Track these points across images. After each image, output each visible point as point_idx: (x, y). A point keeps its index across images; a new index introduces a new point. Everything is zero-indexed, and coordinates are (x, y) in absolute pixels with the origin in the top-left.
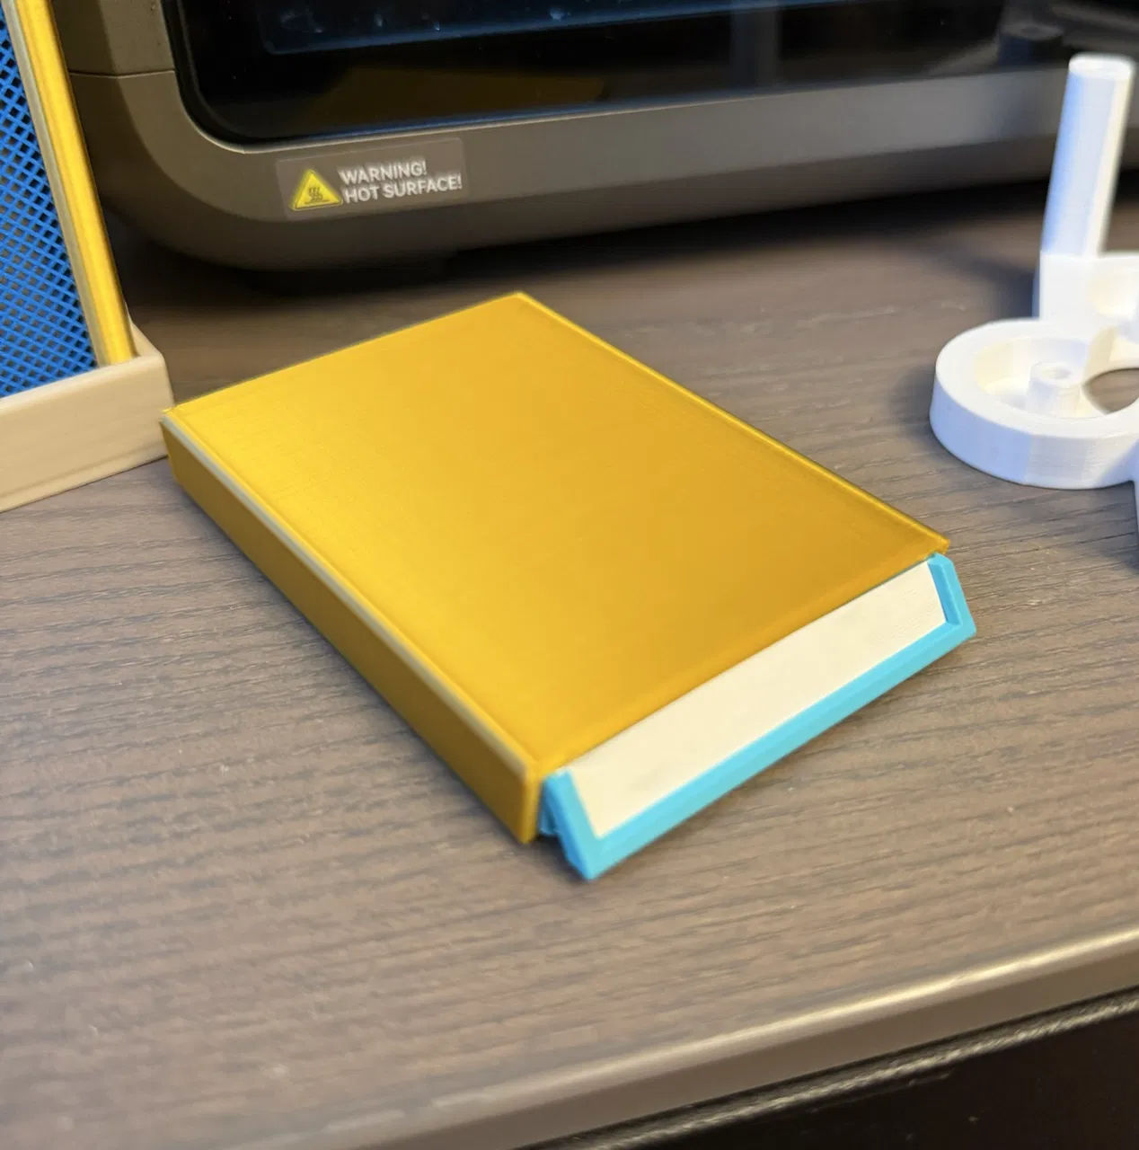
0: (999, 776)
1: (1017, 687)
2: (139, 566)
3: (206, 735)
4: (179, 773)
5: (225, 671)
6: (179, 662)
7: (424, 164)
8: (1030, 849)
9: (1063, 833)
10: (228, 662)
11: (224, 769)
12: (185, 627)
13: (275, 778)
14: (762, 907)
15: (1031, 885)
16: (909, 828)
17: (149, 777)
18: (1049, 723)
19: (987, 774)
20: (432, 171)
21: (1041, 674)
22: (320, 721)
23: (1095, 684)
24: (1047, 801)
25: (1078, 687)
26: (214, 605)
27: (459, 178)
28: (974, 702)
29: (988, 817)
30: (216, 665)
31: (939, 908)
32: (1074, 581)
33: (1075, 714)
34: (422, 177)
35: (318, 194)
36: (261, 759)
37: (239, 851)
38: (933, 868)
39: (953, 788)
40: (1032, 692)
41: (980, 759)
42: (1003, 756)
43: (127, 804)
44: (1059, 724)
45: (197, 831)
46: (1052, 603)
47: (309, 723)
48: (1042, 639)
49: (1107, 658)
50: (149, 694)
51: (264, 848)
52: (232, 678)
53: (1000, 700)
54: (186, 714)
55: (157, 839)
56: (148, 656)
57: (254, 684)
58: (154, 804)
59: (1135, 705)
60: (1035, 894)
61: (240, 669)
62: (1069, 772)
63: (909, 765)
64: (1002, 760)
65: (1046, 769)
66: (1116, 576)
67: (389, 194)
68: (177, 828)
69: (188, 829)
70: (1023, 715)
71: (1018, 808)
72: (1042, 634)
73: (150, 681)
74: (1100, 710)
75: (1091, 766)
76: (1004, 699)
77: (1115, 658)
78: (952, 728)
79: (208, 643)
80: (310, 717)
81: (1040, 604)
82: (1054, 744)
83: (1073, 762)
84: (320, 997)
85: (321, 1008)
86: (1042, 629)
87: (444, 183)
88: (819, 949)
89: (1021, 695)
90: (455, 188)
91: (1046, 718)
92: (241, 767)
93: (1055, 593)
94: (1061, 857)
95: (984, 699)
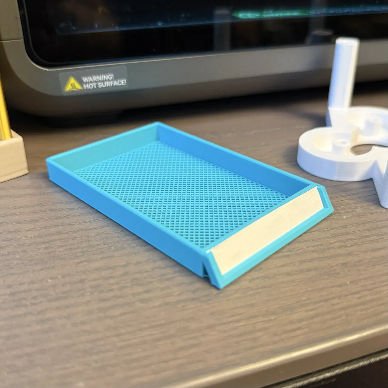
0: (342, 272)
1: (343, 244)
2: (11, 214)
3: (42, 269)
4: (32, 282)
5: (47, 248)
6: (29, 246)
7: (113, 75)
8: (357, 296)
9: (368, 290)
10: (48, 245)
11: (50, 281)
12: (30, 234)
13: (70, 283)
14: (261, 319)
15: (360, 307)
16: (312, 291)
17: (20, 284)
18: (357, 255)
19: (338, 272)
20: (116, 78)
21: (351, 239)
22: (85, 263)
23: (371, 242)
24: (360, 280)
25: (365, 243)
26: (41, 227)
27: (126, 81)
28: (329, 249)
29: (340, 286)
30: (43, 246)
31: (328, 317)
32: (358, 210)
33: (366, 252)
34: (112, 80)
35: (74, 86)
36: (63, 277)
37: (58, 308)
38: (323, 304)
39: (326, 277)
40: (349, 245)
41: (334, 267)
42: (342, 266)
43: (12, 294)
44: (360, 255)
45: (41, 302)
46: (351, 217)
47: (81, 264)
48: (350, 228)
49: (374, 233)
50: (18, 257)
51: (68, 307)
52: (50, 250)
53: (338, 248)
54: (33, 263)
55: (26, 306)
56: (17, 244)
57: (59, 252)
58: (23, 294)
59: (386, 248)
60: (362, 310)
61: (53, 247)
62: (367, 270)
63: (309, 270)
64: (343, 267)
65: (358, 270)
66: (372, 208)
67: (100, 86)
68: (33, 301)
69: (37, 302)
70: (347, 253)
71: (350, 282)
72: (349, 226)
73: (18, 252)
74: (374, 250)
75: (374, 268)
76: (339, 247)
77: (377, 233)
78: (322, 258)
79: (39, 239)
80: (82, 262)
81: (347, 218)
82: (360, 261)
83: (367, 267)
84: (95, 357)
85: (96, 362)
86: (349, 225)
87: (120, 83)
88: (285, 332)
89: (345, 246)
90: (124, 84)
91: (356, 253)
92: (56, 280)
93: (352, 214)
94: (369, 298)
95: (332, 248)
